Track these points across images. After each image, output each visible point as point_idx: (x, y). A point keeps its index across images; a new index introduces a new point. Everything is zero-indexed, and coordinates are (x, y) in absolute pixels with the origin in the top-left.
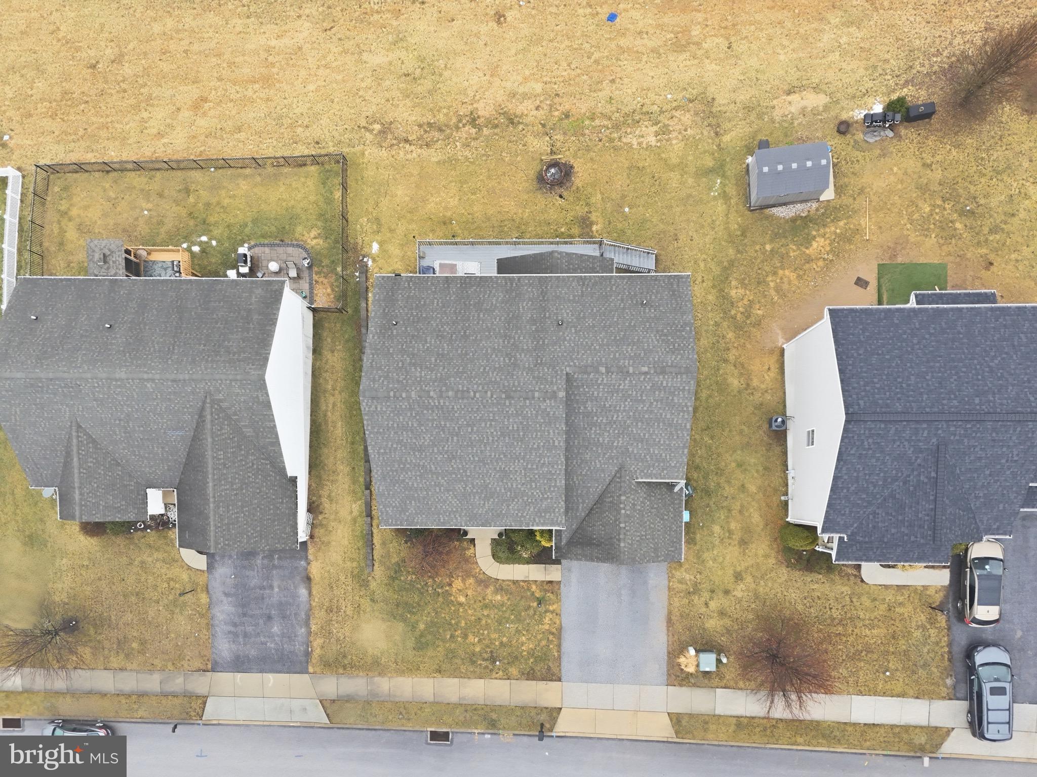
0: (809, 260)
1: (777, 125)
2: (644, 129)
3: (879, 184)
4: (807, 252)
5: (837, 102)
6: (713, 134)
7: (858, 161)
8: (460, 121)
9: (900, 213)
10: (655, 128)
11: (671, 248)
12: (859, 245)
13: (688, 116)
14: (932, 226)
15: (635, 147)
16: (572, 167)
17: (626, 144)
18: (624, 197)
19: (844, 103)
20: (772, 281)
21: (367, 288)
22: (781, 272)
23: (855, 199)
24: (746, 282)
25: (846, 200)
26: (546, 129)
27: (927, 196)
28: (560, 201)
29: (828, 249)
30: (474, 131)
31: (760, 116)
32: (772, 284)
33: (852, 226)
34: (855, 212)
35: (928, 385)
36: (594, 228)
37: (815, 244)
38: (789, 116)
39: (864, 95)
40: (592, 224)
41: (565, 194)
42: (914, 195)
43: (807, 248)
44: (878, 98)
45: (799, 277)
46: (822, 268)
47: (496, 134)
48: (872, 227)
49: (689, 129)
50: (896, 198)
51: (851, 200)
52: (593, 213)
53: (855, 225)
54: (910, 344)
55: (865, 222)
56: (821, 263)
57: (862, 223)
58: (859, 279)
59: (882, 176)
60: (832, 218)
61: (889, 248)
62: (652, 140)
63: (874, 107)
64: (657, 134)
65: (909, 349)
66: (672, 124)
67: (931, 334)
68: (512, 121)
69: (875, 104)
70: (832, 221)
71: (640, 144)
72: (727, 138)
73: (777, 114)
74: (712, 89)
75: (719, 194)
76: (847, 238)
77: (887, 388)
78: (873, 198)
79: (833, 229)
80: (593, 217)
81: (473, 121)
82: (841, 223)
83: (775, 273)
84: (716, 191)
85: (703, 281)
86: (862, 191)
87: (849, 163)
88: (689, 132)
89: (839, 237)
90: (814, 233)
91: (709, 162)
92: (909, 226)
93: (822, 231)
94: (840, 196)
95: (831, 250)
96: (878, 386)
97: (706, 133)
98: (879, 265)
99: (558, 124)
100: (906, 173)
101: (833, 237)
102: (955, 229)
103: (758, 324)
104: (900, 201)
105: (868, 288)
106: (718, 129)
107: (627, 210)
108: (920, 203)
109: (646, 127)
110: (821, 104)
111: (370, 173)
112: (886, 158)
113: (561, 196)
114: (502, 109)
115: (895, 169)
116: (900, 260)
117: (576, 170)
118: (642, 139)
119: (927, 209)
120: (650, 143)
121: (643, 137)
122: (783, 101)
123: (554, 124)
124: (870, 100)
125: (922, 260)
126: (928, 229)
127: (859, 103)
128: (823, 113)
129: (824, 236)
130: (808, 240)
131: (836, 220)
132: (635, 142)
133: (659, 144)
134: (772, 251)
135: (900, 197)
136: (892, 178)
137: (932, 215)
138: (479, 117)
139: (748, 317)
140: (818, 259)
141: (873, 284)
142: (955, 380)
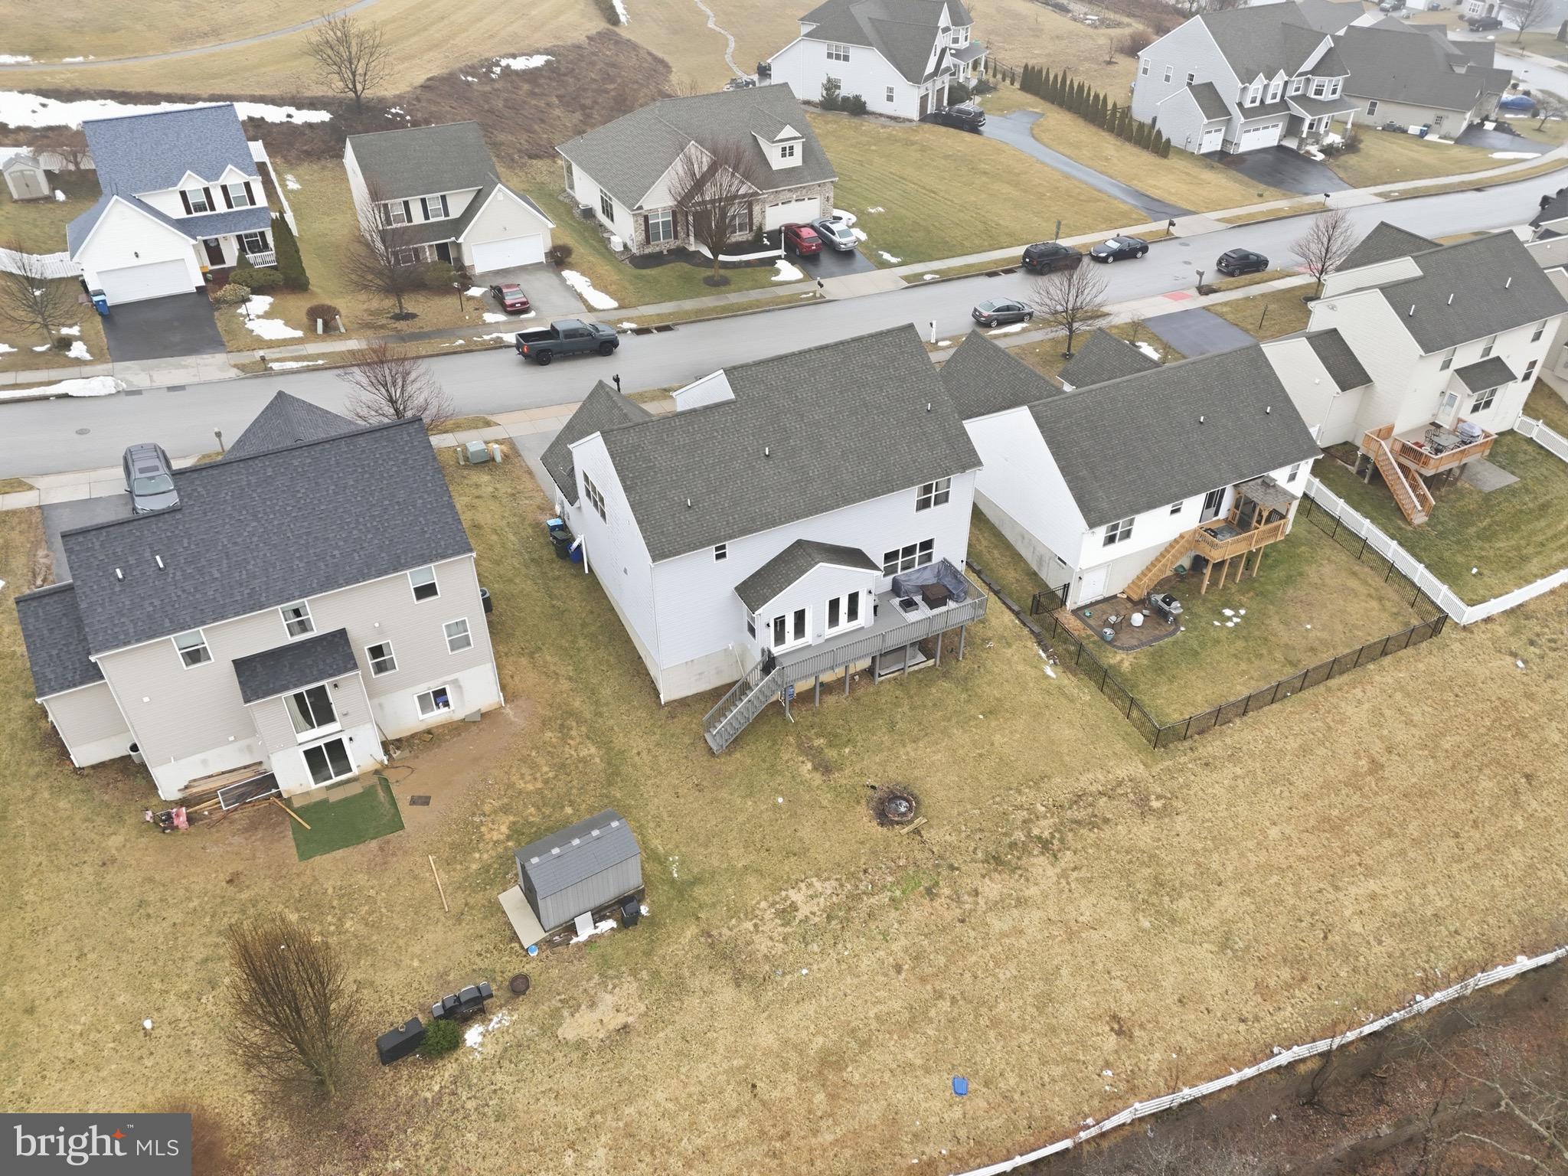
0: (506, 809)
1: (623, 969)
2: (815, 909)
3: (435, 935)
4: (511, 818)
5: (543, 1030)
6: (715, 933)
7: (480, 955)
8: (1062, 840)
9: (390, 908)
10: (800, 915)
11: (699, 772)
12: (440, 845)
13: (764, 949)
14: (335, 903)
15: (814, 880)
16: (882, 824)
17: (828, 879)
18: (794, 815)
19: (531, 1031)
20: (546, 773)
21: (1025, 625)
22: (539, 785)
23: (466, 904)
24: (581, 765)
25: (479, 898)
26: (945, 863)
27: (354, 943)
28: (870, 782)
29: (483, 829)
30: (1036, 832)
31: (656, 974)
32: (545, 769)
33: (459, 867)
34: (460, 887)
35: (331, 477)
36: (809, 766)
37: (504, 829)
38: (610, 987)
39: (502, 1057)
40: (815, 769)
41: (870, 792)
42: (375, 938)
43: (514, 823)
44: (479, 1057)
45: (510, 786)
46: (483, 802)
47: (1005, 834)
48: (428, 874)
49: (752, 928)
50: (402, 926)
51: (471, 901)
52: (820, 782)
53: (454, 870)
54: (361, 527)
55: (440, 878)
56: (487, 808)
57: (445, 877)
58: (427, 803)
59: (434, 948)
60: (492, 871)
61: (394, 854)
62: (795, 896)
63: (479, 1039)
64: (794, 907)
65: (361, 520)
66: (780, 929)
67: (337, 547)
68: (996, 861)
69: (482, 1045)
70: (490, 866)
71: (810, 886)
72: (691, 931)
73: (630, 986)
74: (748, 1003)
75: (668, 859)
76: (461, 850)
77: (380, 462)
78: (438, 914)
79: (485, 856)
80: (817, 779)
81: (1045, 845)
82: (474, 867)
83: (546, 782)
84: (674, 862)
85: (639, 754)
86: (459, 919)
87: (491, 947)
88: (749, 925)
89: (473, 848)
90: (510, 844)
91: (698, 891)
92: (372, 892)
93: (500, 850)
94: (490, 902)
95: (478, 828)
96: (392, 463)
97: (725, 931)
98: (402, 827)
99: (934, 875)
100: (397, 964)
101: (481, 845)
102: (298, 910)
103: (545, 723)
104: (396, 922)
105: (409, 798)
106: (710, 940)
107: (780, 800)
108: (363, 930)
109: (813, 914)
110: (568, 1021)
111: (1119, 746)
112: (434, 972)
113: (873, 787)
114: (1021, 876)
115: (416, 964)
116: (374, 844)
117: (874, 823)
118: (810, 892)
119: (348, 924)
120: (796, 890)
121: (812, 897)
122: (631, 1010)
123: (939, 874)
124: (490, 1049)
125: (339, 854)
126: (341, 897)
127: (507, 1038)
128: (559, 1005)
129: (497, 843)
130: (515, 832)
131: (486, 869)
132: (818, 885)
133: (784, 893)
134: (562, 807)
135: (398, 929)
136: (417, 949)
137: (340, 919)
138: (1043, 853)
139: (562, 726)
140: (495, 812)
141: (404, 805)
142: (298, 491)
